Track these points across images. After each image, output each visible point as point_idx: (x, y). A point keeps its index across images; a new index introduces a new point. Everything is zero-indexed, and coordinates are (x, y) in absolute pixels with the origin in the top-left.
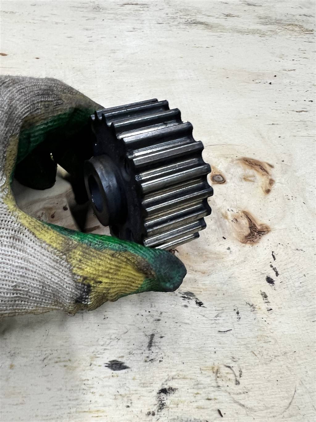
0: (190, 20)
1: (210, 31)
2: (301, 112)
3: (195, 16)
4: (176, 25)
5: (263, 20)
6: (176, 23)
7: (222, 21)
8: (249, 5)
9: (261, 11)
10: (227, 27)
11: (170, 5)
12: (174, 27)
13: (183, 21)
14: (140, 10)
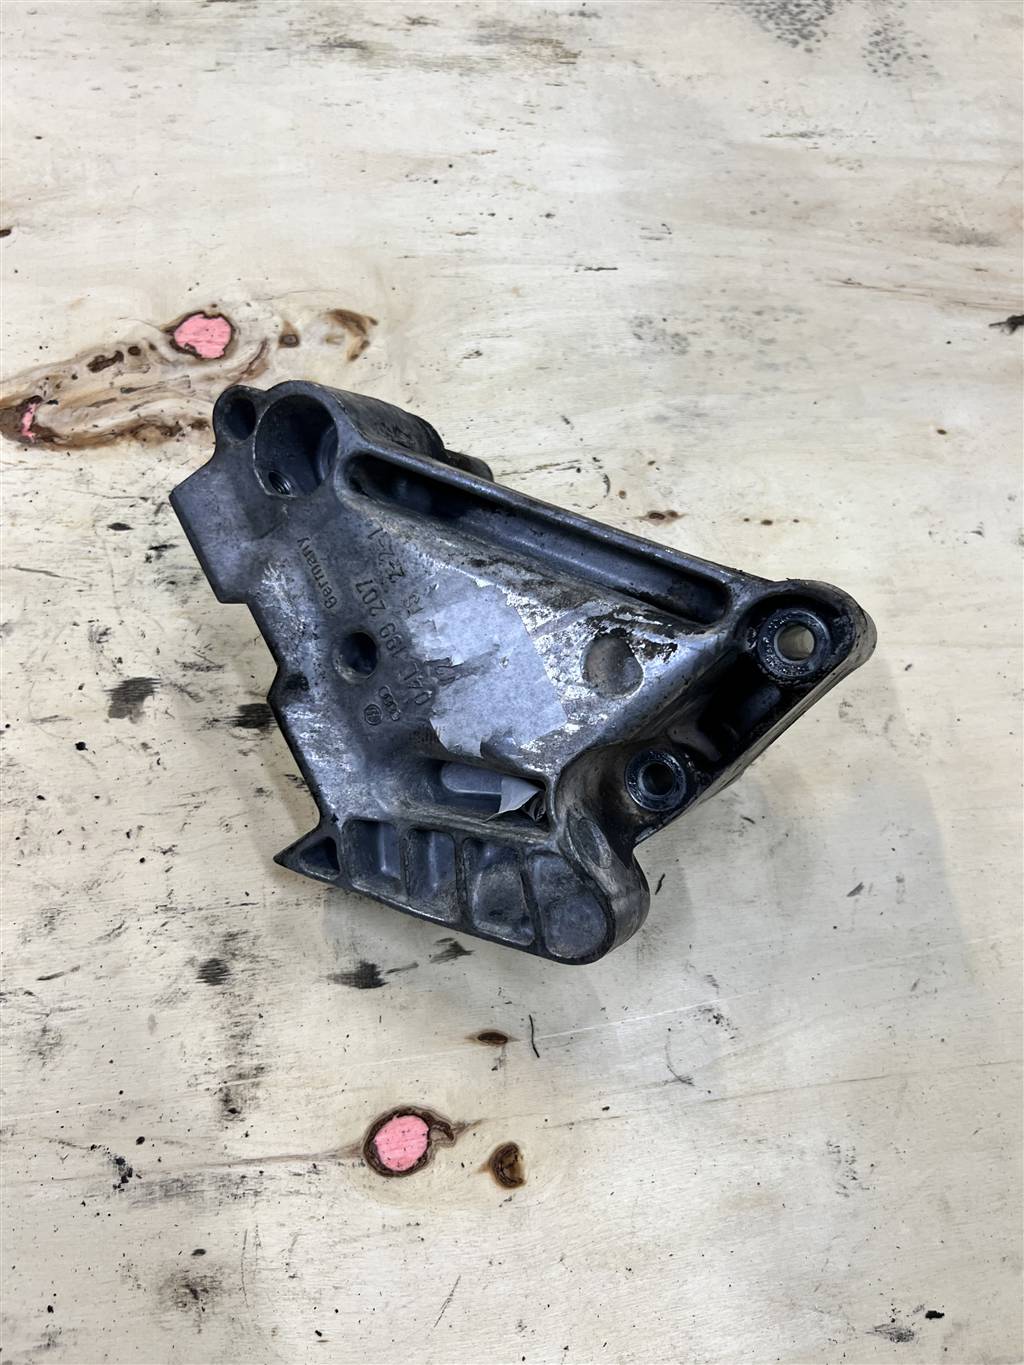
4: (302, 53)
5: (484, 32)
6: (303, 47)
7: (397, 37)
10: (402, 54)
12: (298, 57)
13: (317, 40)
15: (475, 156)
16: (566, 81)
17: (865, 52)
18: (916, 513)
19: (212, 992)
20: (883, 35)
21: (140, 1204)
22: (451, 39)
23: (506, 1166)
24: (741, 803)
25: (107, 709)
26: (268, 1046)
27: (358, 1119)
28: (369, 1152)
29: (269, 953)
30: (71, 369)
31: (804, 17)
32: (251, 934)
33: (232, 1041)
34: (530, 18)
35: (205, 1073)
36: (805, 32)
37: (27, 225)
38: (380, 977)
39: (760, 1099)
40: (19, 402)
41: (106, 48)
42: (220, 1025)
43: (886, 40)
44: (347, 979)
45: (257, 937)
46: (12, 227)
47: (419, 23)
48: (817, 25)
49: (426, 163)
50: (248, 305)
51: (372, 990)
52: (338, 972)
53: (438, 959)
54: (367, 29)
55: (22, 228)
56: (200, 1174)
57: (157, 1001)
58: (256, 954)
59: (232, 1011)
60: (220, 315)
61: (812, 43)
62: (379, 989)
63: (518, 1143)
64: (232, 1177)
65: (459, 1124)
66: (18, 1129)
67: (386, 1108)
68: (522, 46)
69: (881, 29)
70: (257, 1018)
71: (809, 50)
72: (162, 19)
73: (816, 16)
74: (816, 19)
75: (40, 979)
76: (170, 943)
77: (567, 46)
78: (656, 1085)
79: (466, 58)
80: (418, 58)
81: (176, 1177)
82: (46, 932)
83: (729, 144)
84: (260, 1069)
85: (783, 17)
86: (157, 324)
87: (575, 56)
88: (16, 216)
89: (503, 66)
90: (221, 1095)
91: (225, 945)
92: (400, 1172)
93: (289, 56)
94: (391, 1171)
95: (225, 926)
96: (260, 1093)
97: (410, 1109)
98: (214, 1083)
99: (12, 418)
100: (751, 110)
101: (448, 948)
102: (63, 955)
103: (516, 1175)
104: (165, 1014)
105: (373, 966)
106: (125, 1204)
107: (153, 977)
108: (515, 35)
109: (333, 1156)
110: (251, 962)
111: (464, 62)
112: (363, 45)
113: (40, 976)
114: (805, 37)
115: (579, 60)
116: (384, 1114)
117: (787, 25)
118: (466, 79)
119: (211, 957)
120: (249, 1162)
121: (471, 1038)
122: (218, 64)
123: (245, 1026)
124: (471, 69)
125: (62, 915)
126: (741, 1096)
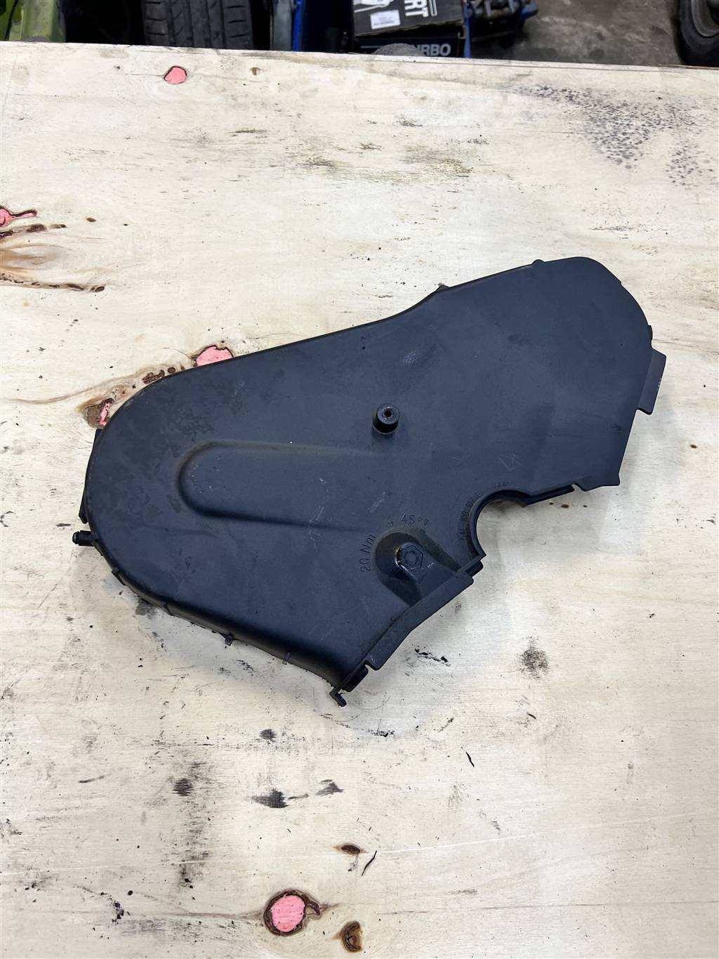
0: (312, 158)
1: (332, 177)
2: (384, 297)
3: (323, 150)
4: (293, 169)
5: (410, 154)
6: (293, 164)
7: (353, 159)
8: (405, 124)
9: (416, 136)
10: (356, 170)
11: (296, 131)
12: (289, 172)
13: (305, 158)
14: (255, 143)
15: (395, 241)
16: (460, 189)
17: (669, 168)
18: (669, 504)
19: (181, 800)
20: (682, 155)
21: (127, 934)
22: (387, 159)
23: (350, 936)
24: (529, 704)
25: (135, 609)
26: (211, 839)
27: (262, 895)
28: (267, 917)
29: (218, 778)
30: (132, 381)
31: (627, 142)
32: (208, 765)
33: (191, 834)
34: (442, 144)
35: (172, 854)
36: (627, 153)
37: (114, 284)
38: (284, 801)
39: (521, 911)
40: (100, 402)
41: (171, 164)
42: (184, 823)
43: (685, 159)
44: (262, 800)
45: (211, 767)
46: (105, 285)
47: (369, 148)
48: (637, 148)
49: (363, 247)
50: (244, 342)
51: (278, 809)
52: (259, 795)
53: (321, 793)
54: (335, 152)
55: (111, 286)
56: (163, 919)
57: (148, 803)
58: (210, 777)
59: (193, 814)
60: (226, 348)
61: (631, 161)
62: (282, 809)
63: (361, 923)
64: (183, 924)
65: (325, 905)
66: (60, 877)
67: (280, 889)
68: (434, 165)
69: (682, 151)
70: (207, 821)
71: (629, 167)
72: (206, 145)
73: (637, 141)
74: (637, 144)
75: (81, 782)
76: (159, 766)
77: (463, 165)
78: (453, 893)
79: (396, 172)
80: (365, 172)
81: (149, 919)
82: (86, 752)
83: (566, 234)
84: (205, 854)
85: (613, 142)
86: (186, 353)
87: (469, 171)
88: (109, 278)
89: (421, 178)
90: (181, 869)
91: (192, 770)
92: (285, 933)
93: (284, 170)
94: (279, 931)
95: (193, 758)
96: (204, 870)
97: (294, 891)
98: (178, 861)
99: (95, 413)
100: (584, 210)
101: (328, 786)
102: (95, 767)
103: (357, 944)
104: (152, 812)
105: (281, 793)
106: (118, 932)
107: (147, 787)
108: (430, 157)
109: (245, 917)
110: (206, 783)
111: (395, 175)
112: (331, 163)
113: (80, 780)
114: (627, 157)
115: (471, 174)
116: (278, 893)
117: (615, 148)
118: (395, 188)
119: (183, 777)
120: (193, 915)
121: (337, 848)
122: (239, 176)
123: (199, 825)
124: (399, 181)
125: (96, 742)
126: (508, 907)
